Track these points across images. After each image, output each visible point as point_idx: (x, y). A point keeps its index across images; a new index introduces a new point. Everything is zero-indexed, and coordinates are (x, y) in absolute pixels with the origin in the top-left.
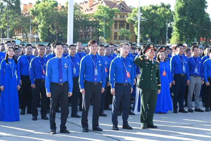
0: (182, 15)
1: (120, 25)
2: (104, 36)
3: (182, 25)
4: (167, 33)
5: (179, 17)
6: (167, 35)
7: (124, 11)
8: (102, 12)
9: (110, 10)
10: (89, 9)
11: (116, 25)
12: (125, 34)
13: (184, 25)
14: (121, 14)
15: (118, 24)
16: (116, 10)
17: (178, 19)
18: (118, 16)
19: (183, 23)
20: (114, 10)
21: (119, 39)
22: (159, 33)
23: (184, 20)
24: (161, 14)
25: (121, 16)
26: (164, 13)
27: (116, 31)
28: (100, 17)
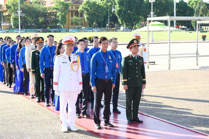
0: (122, 5)
1: (75, 14)
2: (60, 23)
3: (121, 13)
4: (109, 20)
5: (119, 7)
6: (109, 21)
7: (78, 3)
8: (58, 5)
9: (65, 3)
10: (53, 2)
11: (72, 14)
12: (77, 21)
13: (122, 13)
14: (76, 6)
15: (74, 13)
16: (70, 3)
17: (119, 9)
18: (74, 7)
19: (122, 11)
20: (68, 3)
21: (75, 25)
22: (103, 19)
23: (123, 10)
24: (104, 5)
25: (76, 7)
26: (106, 4)
27: (72, 18)
28: (57, 9)
